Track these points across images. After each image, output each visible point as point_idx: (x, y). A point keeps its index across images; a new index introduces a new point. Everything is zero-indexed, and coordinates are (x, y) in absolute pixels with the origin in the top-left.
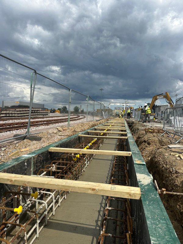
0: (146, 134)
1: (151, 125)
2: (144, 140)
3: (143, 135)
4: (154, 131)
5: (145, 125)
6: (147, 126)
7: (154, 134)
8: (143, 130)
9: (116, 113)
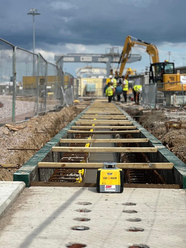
0: (167, 131)
1: (178, 117)
2: (164, 141)
3: (162, 134)
4: (180, 125)
5: (166, 118)
6: (170, 118)
7: (181, 130)
8: (162, 126)
9: (86, 88)
